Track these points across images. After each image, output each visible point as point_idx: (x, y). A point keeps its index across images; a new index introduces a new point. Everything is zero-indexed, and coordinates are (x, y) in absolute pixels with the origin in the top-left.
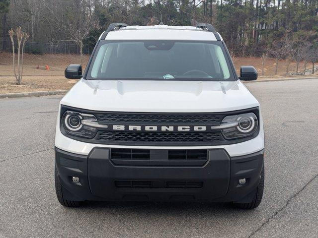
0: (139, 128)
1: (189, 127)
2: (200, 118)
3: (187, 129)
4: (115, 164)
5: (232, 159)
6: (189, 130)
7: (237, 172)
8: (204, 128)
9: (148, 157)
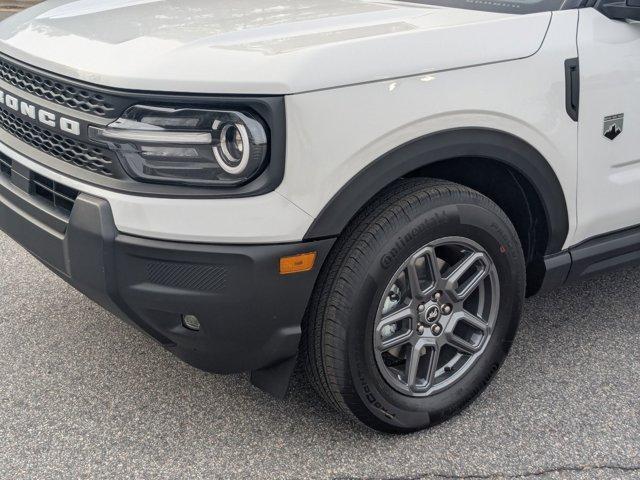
1: (53, 116)
3: (52, 120)
8: (75, 128)
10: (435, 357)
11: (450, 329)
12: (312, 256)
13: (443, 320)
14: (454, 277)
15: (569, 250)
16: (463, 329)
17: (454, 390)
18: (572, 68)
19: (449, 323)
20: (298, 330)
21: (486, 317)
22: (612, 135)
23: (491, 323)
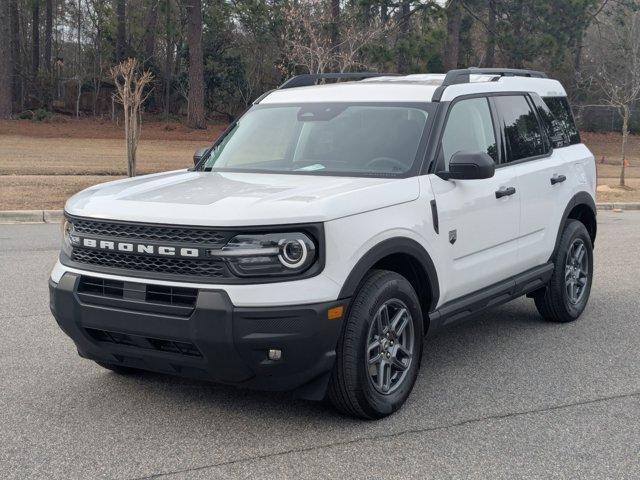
0: (111, 246)
1: (173, 249)
2: (193, 235)
3: (172, 251)
4: (83, 301)
5: (235, 310)
6: (174, 254)
7: (245, 335)
8: (195, 253)
9: (120, 293)
10: (389, 370)
11: (394, 355)
12: (341, 308)
13: (390, 349)
14: (394, 323)
15: (439, 308)
16: (401, 355)
17: (399, 391)
18: (434, 205)
19: (393, 351)
20: (334, 353)
21: (408, 347)
22: (452, 242)
23: (411, 352)
